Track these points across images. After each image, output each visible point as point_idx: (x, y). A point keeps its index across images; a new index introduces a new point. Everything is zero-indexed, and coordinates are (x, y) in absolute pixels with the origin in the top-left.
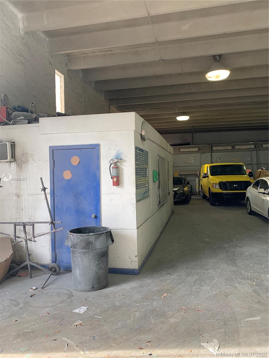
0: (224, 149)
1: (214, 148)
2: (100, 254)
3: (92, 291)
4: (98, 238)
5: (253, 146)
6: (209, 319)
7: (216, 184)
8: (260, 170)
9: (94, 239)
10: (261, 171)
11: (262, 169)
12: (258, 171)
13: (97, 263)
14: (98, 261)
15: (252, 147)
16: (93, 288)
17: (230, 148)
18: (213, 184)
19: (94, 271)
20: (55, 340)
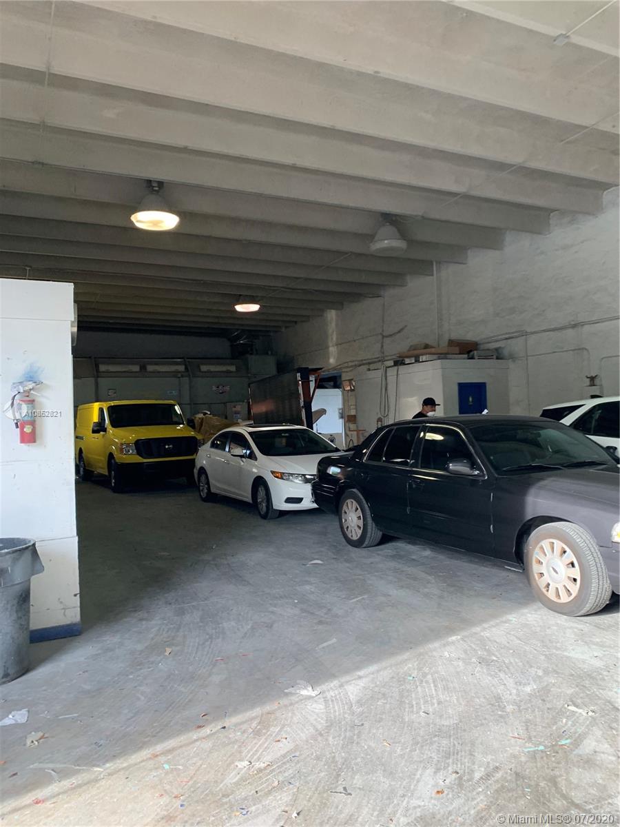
0: (124, 370)
1: (102, 368)
2: (21, 595)
3: (4, 683)
4: (18, 559)
5: (182, 368)
6: (271, 661)
7: (128, 445)
8: (201, 416)
9: (9, 563)
10: (203, 419)
11: (205, 414)
12: (197, 419)
13: (15, 616)
14: (17, 612)
15: (180, 370)
16: (6, 675)
17: (136, 368)
18: (122, 444)
19: (9, 636)
20: (14, 775)
